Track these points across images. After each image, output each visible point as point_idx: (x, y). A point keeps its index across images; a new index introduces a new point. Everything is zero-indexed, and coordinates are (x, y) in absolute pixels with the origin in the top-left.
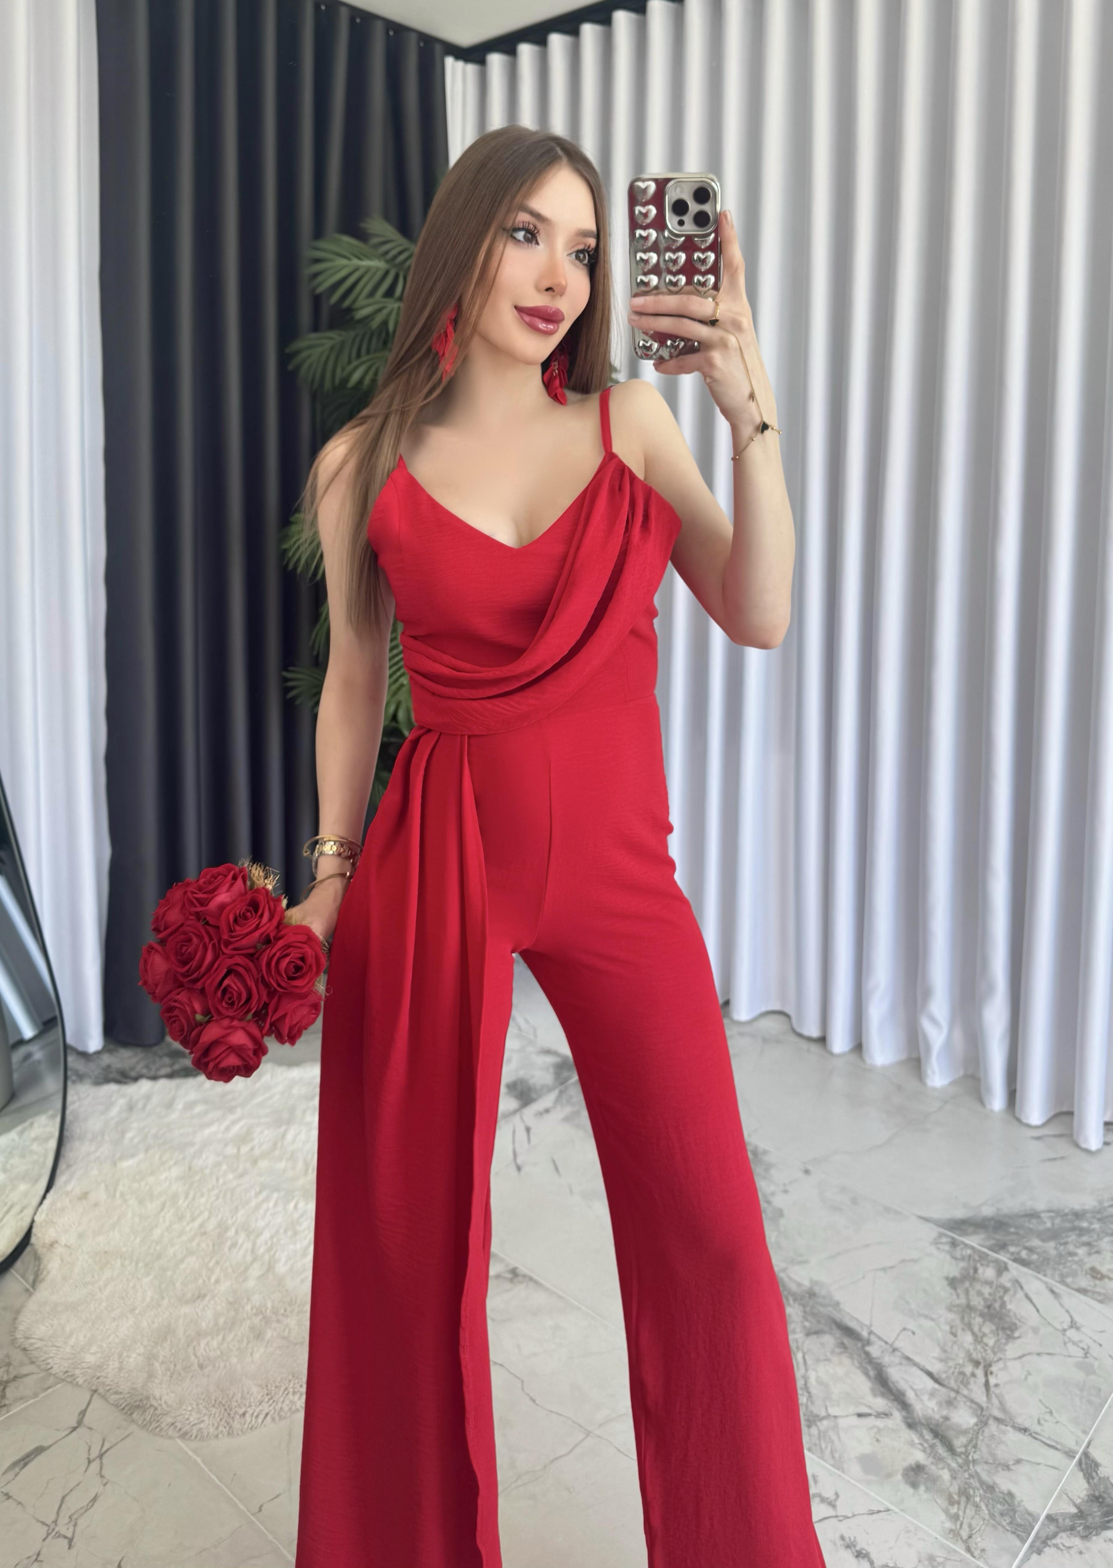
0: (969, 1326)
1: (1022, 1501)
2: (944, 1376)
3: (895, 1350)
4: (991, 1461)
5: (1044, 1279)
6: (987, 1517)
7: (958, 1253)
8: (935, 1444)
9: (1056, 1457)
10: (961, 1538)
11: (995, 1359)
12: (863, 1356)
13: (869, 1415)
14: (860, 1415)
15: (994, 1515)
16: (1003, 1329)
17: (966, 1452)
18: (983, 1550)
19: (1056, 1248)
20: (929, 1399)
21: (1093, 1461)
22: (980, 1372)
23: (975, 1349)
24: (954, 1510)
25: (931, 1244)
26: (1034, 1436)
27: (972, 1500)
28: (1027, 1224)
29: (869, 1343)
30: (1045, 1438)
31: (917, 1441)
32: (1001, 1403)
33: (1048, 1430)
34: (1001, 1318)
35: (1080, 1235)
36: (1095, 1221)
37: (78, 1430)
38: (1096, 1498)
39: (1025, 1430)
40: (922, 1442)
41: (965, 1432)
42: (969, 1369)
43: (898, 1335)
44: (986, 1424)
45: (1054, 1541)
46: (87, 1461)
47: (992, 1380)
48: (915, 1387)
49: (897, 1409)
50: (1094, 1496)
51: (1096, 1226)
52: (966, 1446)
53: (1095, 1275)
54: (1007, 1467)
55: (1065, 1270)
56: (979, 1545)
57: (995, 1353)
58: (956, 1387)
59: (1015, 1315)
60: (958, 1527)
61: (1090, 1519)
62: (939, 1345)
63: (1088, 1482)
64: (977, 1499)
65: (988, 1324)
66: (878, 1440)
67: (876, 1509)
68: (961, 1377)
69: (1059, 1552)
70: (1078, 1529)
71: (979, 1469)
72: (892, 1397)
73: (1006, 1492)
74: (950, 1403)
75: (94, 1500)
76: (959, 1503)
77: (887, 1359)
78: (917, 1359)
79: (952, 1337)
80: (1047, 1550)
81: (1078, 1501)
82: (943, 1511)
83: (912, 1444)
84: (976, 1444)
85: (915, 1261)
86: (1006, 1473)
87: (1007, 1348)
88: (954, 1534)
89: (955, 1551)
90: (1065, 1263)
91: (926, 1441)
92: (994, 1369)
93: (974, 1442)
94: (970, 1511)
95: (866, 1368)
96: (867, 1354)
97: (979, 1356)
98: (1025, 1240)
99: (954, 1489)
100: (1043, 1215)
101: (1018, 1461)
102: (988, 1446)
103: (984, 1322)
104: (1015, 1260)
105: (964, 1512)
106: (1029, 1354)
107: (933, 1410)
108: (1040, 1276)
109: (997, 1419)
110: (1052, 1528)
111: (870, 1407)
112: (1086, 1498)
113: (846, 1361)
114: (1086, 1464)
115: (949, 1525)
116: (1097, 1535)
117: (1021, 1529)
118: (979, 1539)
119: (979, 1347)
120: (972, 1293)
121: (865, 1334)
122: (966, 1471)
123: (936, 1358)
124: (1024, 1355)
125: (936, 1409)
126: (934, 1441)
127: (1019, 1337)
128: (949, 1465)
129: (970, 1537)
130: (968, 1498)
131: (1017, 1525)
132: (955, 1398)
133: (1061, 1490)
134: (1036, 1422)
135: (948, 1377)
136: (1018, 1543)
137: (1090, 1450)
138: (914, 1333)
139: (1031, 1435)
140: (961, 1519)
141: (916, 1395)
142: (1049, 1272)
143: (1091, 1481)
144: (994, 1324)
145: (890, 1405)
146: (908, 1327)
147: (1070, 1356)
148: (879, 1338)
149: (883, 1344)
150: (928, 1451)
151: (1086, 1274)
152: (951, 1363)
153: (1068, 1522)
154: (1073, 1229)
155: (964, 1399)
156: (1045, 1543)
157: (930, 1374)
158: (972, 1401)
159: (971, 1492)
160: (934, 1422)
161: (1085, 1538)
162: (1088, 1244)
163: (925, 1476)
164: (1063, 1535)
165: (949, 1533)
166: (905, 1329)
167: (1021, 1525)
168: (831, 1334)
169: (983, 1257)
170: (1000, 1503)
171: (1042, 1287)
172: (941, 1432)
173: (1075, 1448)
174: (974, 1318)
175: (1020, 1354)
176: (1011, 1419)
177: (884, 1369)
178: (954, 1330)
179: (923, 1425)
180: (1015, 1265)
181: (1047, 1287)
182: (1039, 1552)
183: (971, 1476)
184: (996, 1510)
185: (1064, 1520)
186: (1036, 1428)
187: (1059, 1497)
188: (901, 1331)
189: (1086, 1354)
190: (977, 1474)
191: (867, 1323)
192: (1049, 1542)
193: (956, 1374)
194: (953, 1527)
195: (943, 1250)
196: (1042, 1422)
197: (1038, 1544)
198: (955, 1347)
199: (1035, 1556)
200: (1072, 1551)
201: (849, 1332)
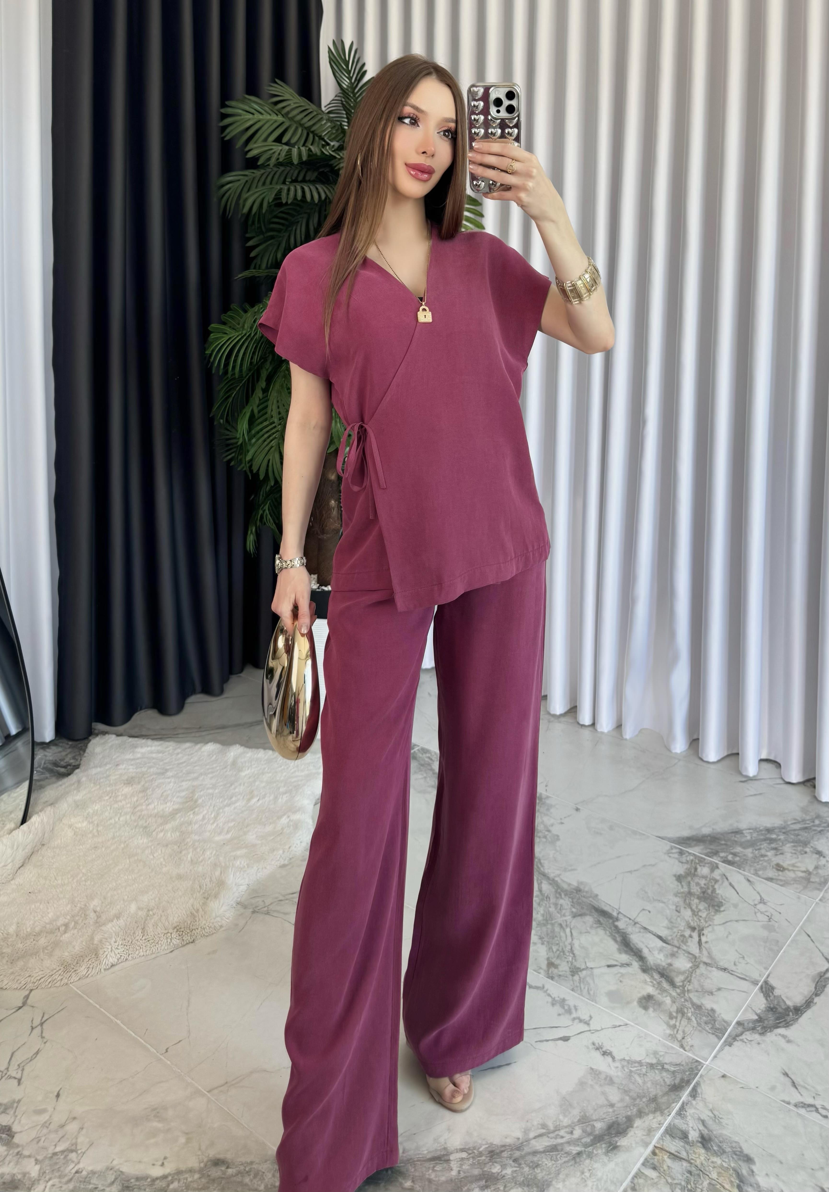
0: (689, 905)
1: (720, 1014)
2: (670, 938)
3: (636, 923)
4: (700, 990)
5: (743, 872)
6: (695, 1025)
7: (684, 859)
8: (661, 981)
9: (745, 985)
10: (677, 1039)
11: (706, 925)
12: (613, 928)
13: (615, 966)
14: (609, 966)
15: (700, 1024)
16: (713, 906)
17: (683, 985)
18: (692, 1046)
19: (752, 853)
20: (659, 953)
21: (770, 986)
22: (695, 935)
23: (693, 920)
24: (672, 1022)
25: (665, 854)
26: (731, 973)
27: (686, 1015)
28: (733, 838)
29: (617, 919)
30: (738, 973)
31: (648, 980)
32: (709, 953)
33: (741, 969)
34: (712, 900)
35: (770, 844)
36: (781, 834)
37: (24, 1008)
38: (771, 1009)
39: (725, 969)
40: (652, 981)
41: (683, 973)
42: (687, 933)
43: (639, 914)
44: (698, 967)
45: (741, 1038)
46: (31, 1028)
47: (704, 939)
48: (649, 946)
49: (636, 961)
50: (770, 1007)
51: (782, 837)
52: (683, 981)
53: (779, 868)
54: (711, 993)
55: (758, 867)
56: (689, 1043)
57: (706, 922)
58: (678, 945)
59: (721, 896)
60: (675, 1032)
61: (766, 1022)
62: (667, 918)
63: (767, 999)
64: (690, 1015)
65: (703, 903)
66: (621, 981)
67: (618, 1024)
68: (682, 938)
69: (744, 1043)
70: (758, 1029)
71: (691, 995)
72: (632, 954)
73: (709, 1009)
74: (673, 955)
75: (37, 1053)
76: (676, 1018)
77: (630, 930)
78: (651, 928)
79: (677, 913)
80: (735, 1043)
81: (759, 1012)
82: (665, 1023)
83: (645, 982)
84: (691, 980)
85: (653, 865)
86: (711, 997)
87: (715, 918)
88: (673, 1037)
89: (673, 1048)
90: (758, 862)
91: (655, 980)
92: (705, 932)
93: (689, 979)
94: (684, 1022)
95: (615, 936)
96: (616, 927)
97: (695, 924)
98: (731, 848)
99: (674, 1009)
100: (744, 832)
101: (719, 989)
102: (699, 981)
103: (700, 903)
104: (724, 862)
105: (680, 1023)
106: (730, 921)
107: (661, 959)
108: (740, 871)
109: (706, 964)
110: (740, 1029)
111: (617, 961)
112: (764, 1009)
113: (601, 932)
114: (766, 988)
115: (668, 1032)
116: (770, 1031)
117: (718, 1031)
118: (690, 1039)
119: (695, 919)
120: (692, 884)
121: (615, 914)
122: (682, 997)
123: (665, 927)
124: (727, 922)
125: (663, 959)
126: (661, 980)
127: (724, 911)
128: (671, 994)
129: (683, 1038)
130: (683, 1014)
131: (716, 1029)
132: (677, 952)
133: (748, 1005)
134: (733, 964)
135: (672, 939)
136: (716, 1040)
137: (769, 979)
138: (649, 912)
139: (729, 972)
140: (678, 1027)
141: (650, 951)
142: (747, 868)
143: (768, 998)
144: (707, 903)
145: (631, 958)
146: (646, 908)
147: (758, 921)
148: (625, 916)
149: (628, 920)
150: (656, 986)
151: (773, 867)
152: (675, 930)
153: (751, 1025)
154: (765, 840)
155: (684, 952)
156: (734, 1039)
157: (660, 938)
158: (689, 953)
159: (686, 1011)
160: (661, 967)
161: (762, 1034)
162: (776, 849)
163: (654, 1002)
164: (747, 1033)
165: (669, 1037)
166: (643, 910)
167: (719, 1029)
168: (590, 915)
169: (701, 861)
170: (705, 1016)
171: (742, 878)
172: (666, 974)
173: (758, 978)
174: (693, 900)
175: (724, 921)
176: (715, 963)
177: (627, 936)
178: (678, 909)
179: (654, 969)
180: (724, 864)
181: (745, 878)
182: (730, 1045)
183: (686, 1000)
184: (702, 1020)
185: (748, 1024)
186: (731, 967)
187: (746, 1010)
188: (641, 911)
189: (770, 919)
190: (690, 998)
191: (617, 907)
192: (737, 1039)
193: (678, 936)
194: (672, 1033)
195: (674, 858)
196: (737, 964)
197: (730, 1040)
198: (679, 919)
199: (727, 1048)
200: (753, 1042)
201: (604, 913)
